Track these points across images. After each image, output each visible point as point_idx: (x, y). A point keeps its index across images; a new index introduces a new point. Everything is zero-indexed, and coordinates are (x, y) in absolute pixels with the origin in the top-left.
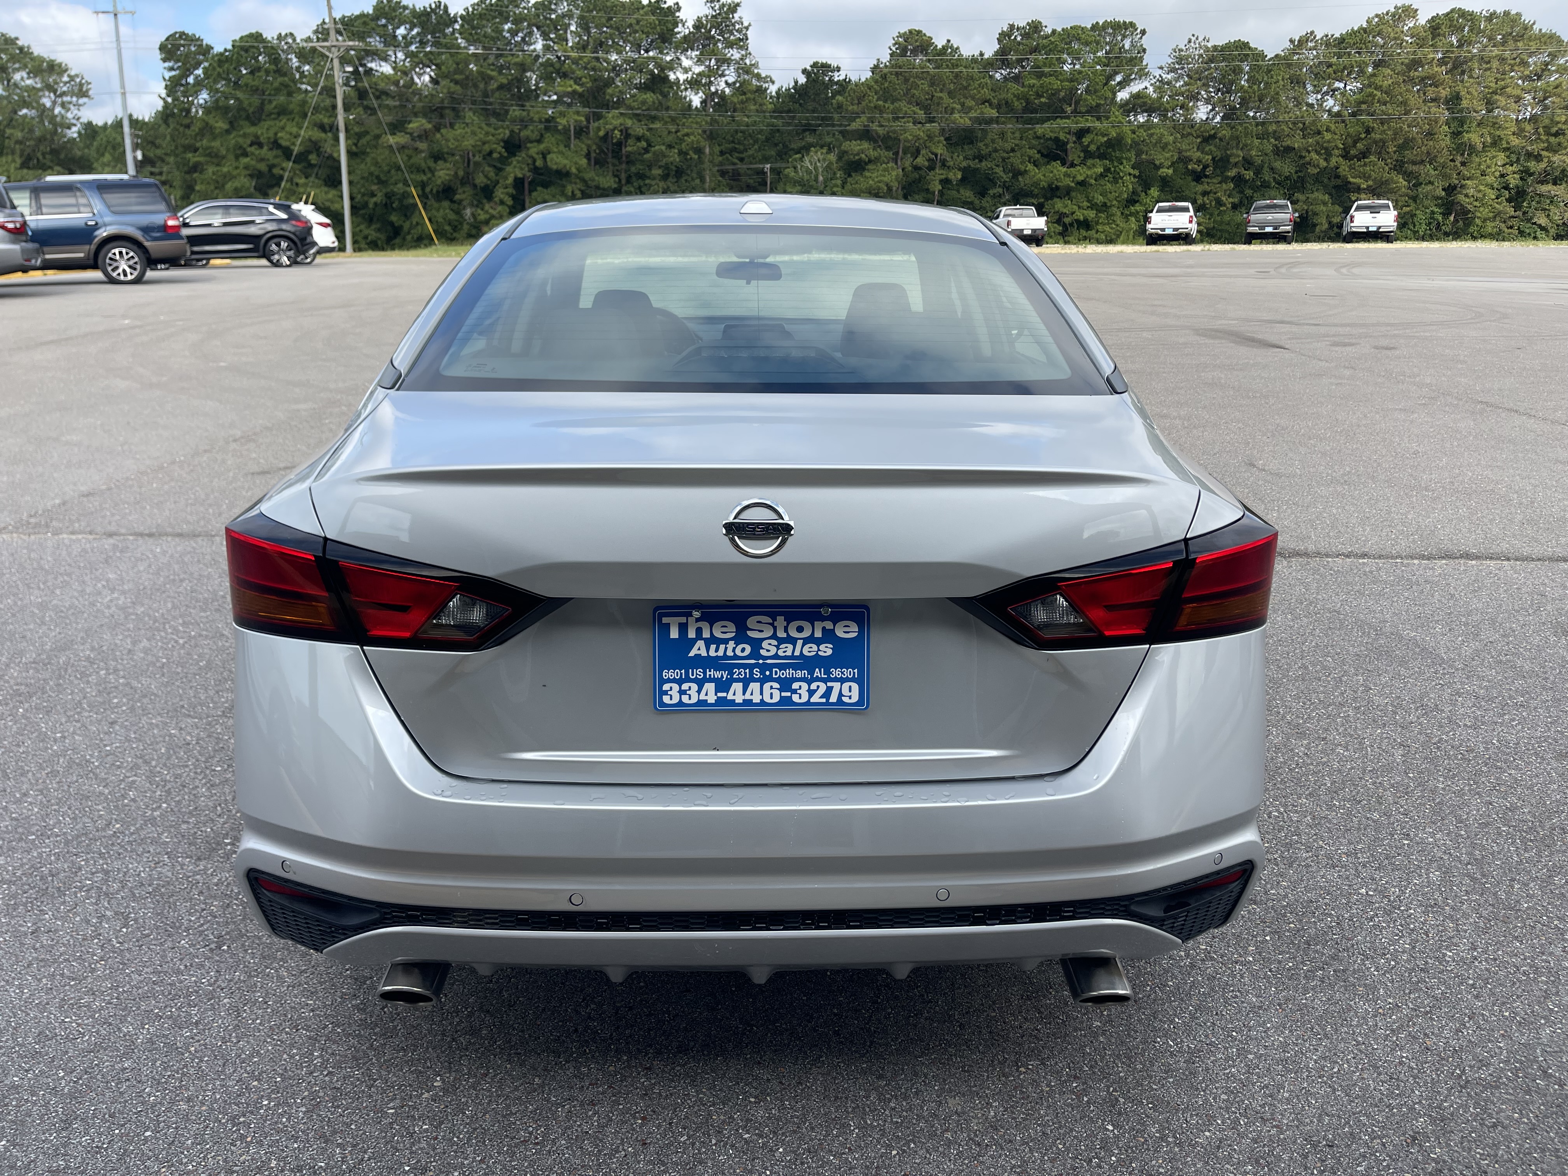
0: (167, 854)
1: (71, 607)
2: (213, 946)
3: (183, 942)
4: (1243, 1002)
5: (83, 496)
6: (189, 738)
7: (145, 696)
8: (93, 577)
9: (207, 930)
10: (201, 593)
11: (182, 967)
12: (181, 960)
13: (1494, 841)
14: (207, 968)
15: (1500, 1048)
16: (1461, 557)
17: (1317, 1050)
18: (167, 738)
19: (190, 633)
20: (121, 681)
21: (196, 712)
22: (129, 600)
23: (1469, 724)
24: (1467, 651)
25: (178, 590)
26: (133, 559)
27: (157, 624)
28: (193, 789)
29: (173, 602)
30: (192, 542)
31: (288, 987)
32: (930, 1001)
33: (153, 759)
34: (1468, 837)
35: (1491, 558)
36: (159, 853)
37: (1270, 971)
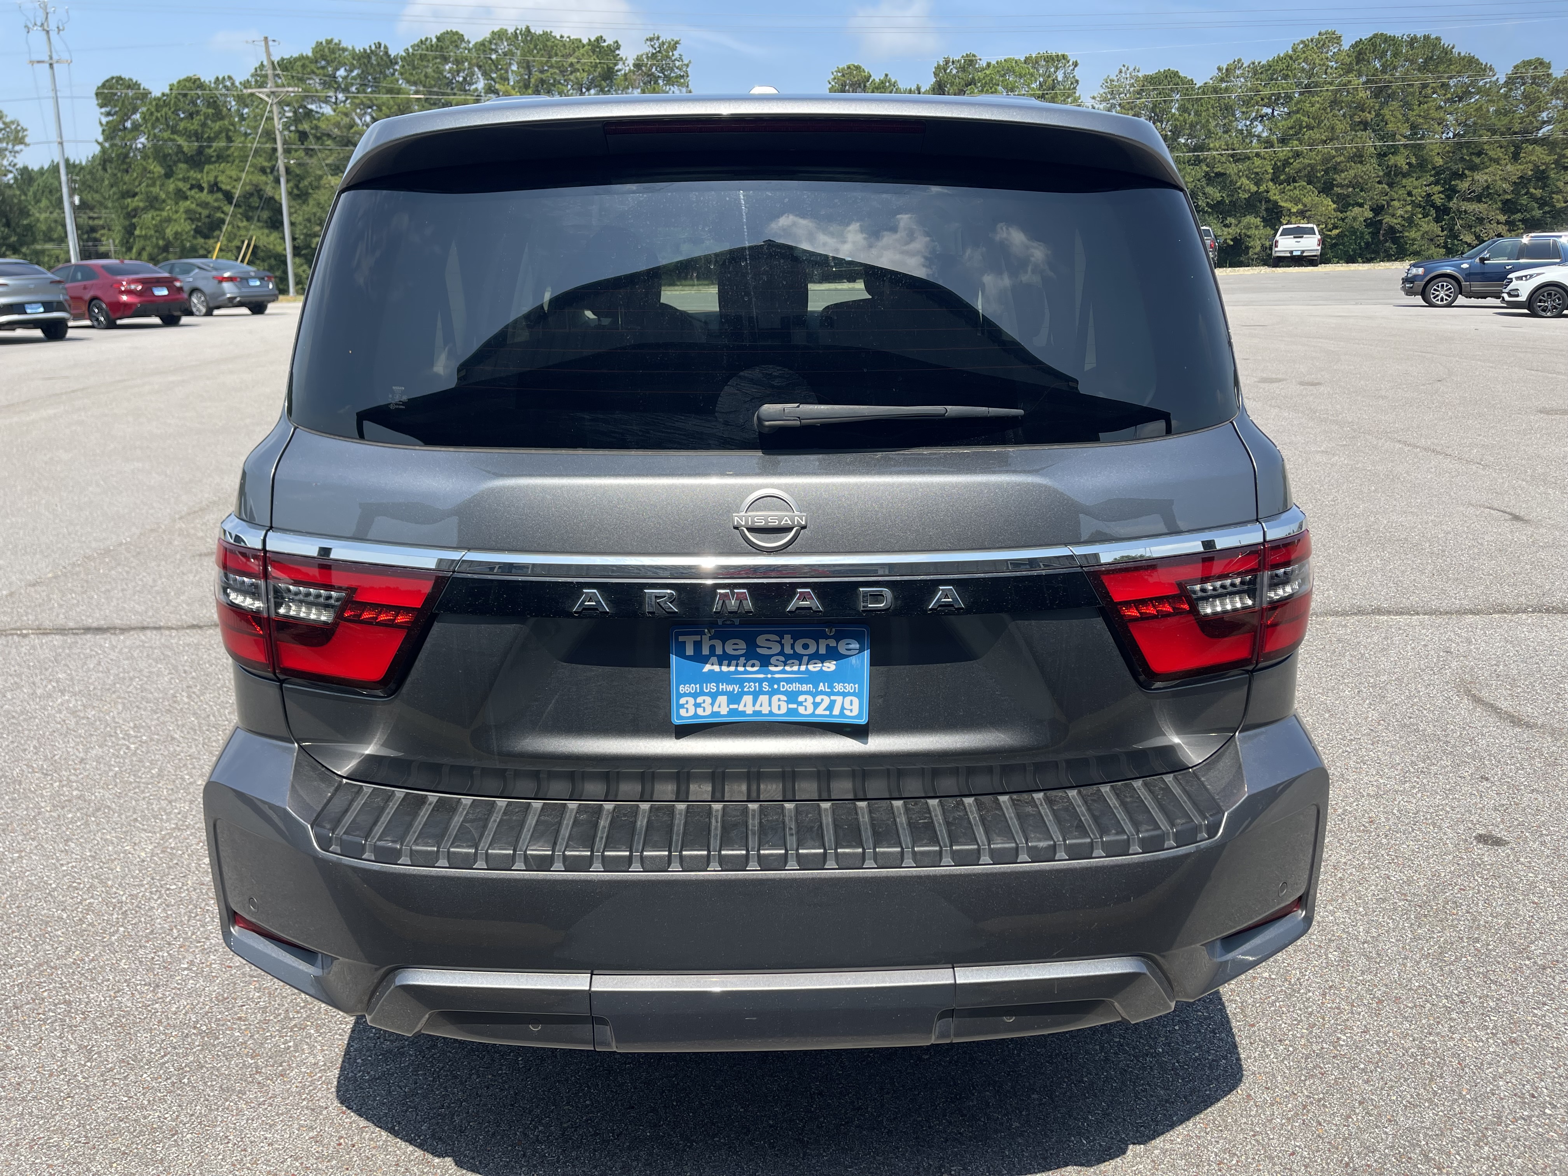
0: (126, 981)
1: (22, 713)
2: (174, 1079)
3: (145, 1075)
4: (1152, 1096)
5: (30, 585)
6: (143, 854)
7: (98, 810)
8: (43, 677)
9: (167, 1062)
10: (152, 693)
11: (146, 1102)
12: (144, 1094)
13: (1390, 918)
14: (169, 1102)
15: (1386, 1133)
16: (1373, 612)
17: (1217, 1142)
18: (122, 855)
19: (141, 737)
20: (75, 793)
21: (148, 825)
22: (79, 703)
23: (1372, 793)
24: (1374, 715)
25: (129, 690)
26: (82, 656)
27: (108, 729)
28: (149, 910)
29: (124, 704)
30: (141, 635)
31: (248, 1120)
32: (859, 1108)
33: (108, 879)
34: (1366, 914)
35: (1402, 613)
36: (119, 982)
37: (1178, 1062)
